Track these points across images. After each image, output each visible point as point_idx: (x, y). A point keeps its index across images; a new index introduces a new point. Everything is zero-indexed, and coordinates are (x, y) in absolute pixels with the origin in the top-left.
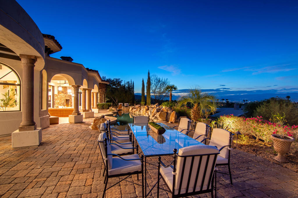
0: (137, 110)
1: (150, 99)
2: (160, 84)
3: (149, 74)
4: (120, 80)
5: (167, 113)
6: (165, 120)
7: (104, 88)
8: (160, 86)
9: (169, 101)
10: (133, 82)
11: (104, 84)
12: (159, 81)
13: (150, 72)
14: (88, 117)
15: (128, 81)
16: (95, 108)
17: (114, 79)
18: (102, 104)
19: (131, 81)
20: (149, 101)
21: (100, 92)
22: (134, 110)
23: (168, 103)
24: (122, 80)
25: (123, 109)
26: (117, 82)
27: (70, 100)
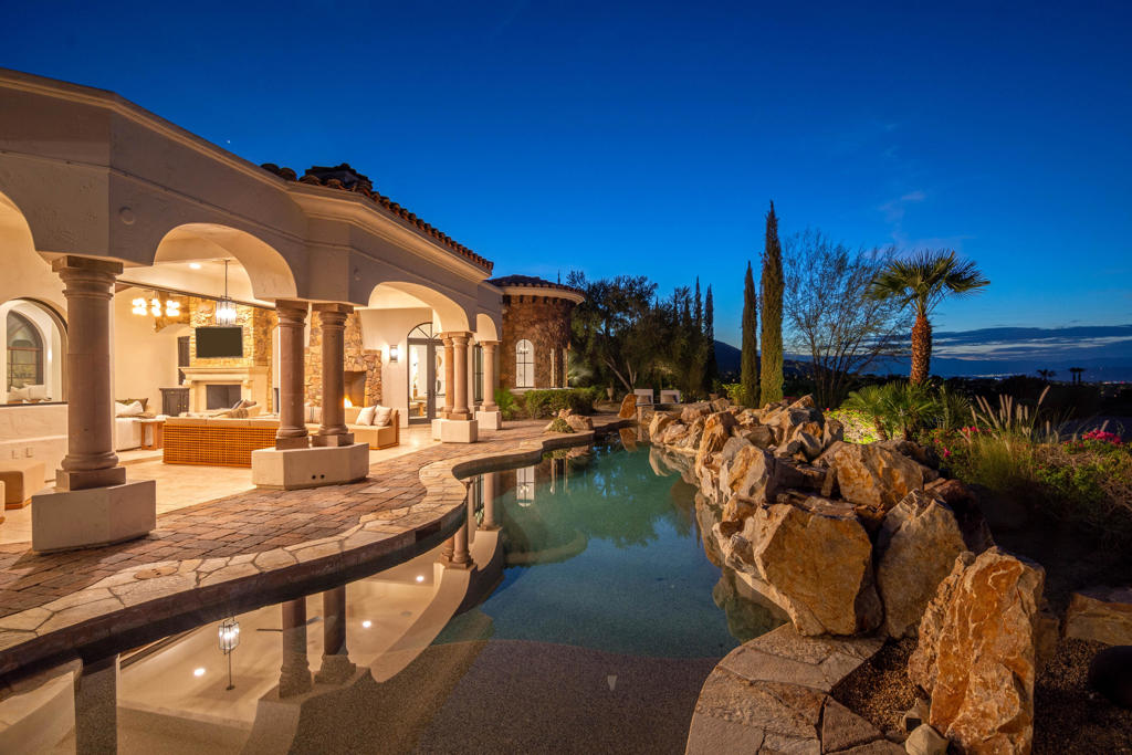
0: (686, 434)
1: (779, 366)
2: (845, 280)
3: (772, 222)
4: (646, 284)
5: (878, 530)
6: (847, 623)
7: (555, 317)
8: (847, 295)
9: (907, 381)
10: (709, 291)
11: (555, 299)
12: (841, 265)
13: (777, 217)
14: (309, 481)
15: (682, 287)
16: (455, 418)
17: (618, 280)
18: (542, 395)
19: (698, 285)
20: (772, 378)
21: (538, 336)
22: (673, 431)
23: (898, 399)
24: (656, 285)
25: (644, 418)
26: (630, 294)
27: (369, 373)
